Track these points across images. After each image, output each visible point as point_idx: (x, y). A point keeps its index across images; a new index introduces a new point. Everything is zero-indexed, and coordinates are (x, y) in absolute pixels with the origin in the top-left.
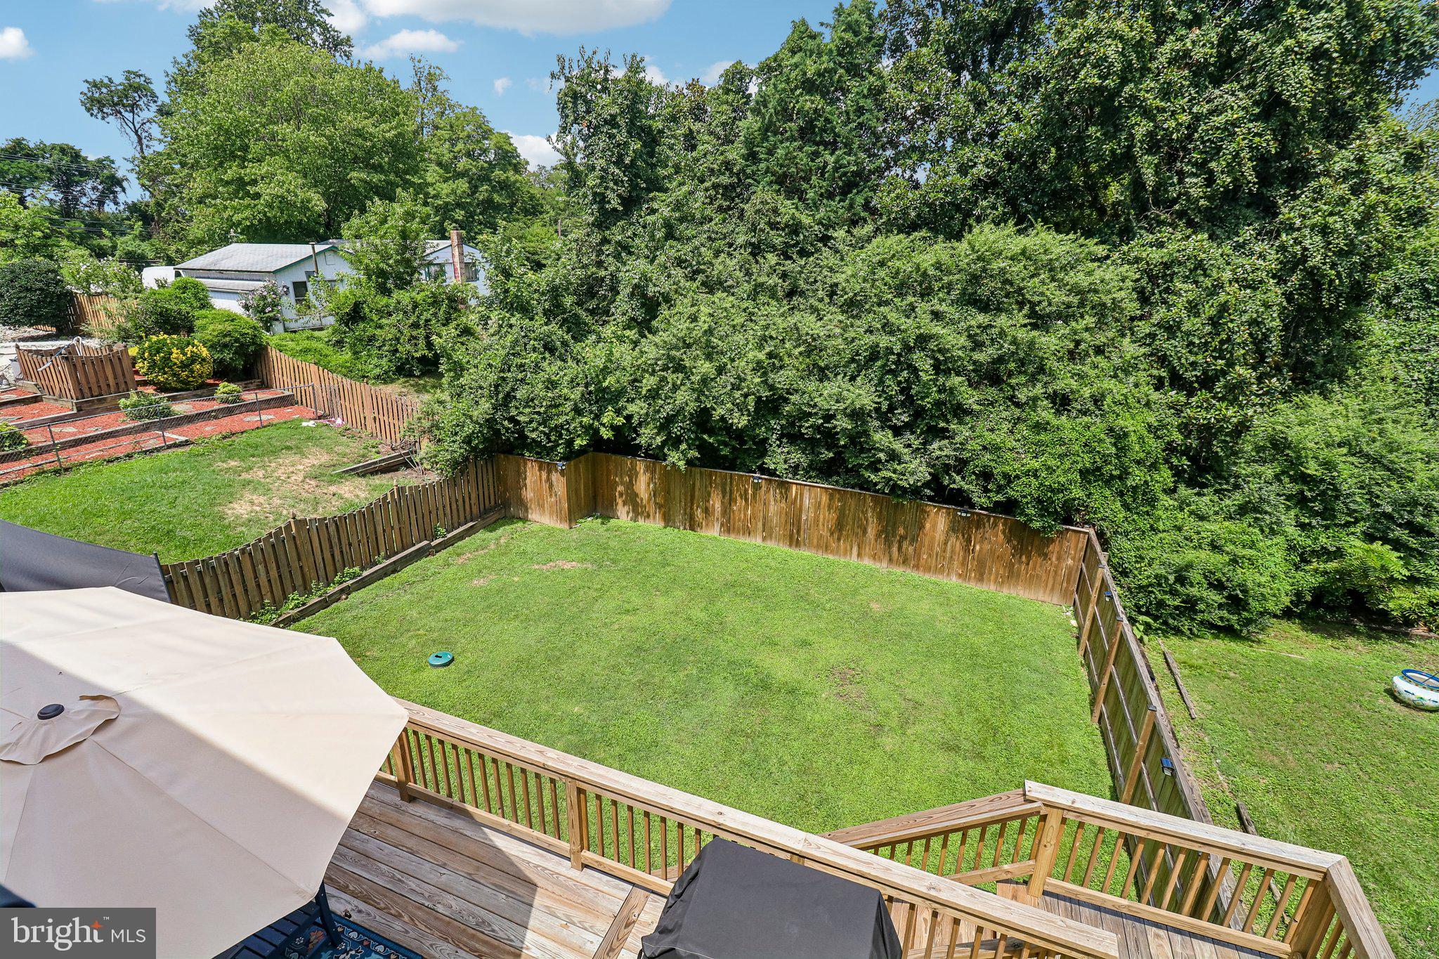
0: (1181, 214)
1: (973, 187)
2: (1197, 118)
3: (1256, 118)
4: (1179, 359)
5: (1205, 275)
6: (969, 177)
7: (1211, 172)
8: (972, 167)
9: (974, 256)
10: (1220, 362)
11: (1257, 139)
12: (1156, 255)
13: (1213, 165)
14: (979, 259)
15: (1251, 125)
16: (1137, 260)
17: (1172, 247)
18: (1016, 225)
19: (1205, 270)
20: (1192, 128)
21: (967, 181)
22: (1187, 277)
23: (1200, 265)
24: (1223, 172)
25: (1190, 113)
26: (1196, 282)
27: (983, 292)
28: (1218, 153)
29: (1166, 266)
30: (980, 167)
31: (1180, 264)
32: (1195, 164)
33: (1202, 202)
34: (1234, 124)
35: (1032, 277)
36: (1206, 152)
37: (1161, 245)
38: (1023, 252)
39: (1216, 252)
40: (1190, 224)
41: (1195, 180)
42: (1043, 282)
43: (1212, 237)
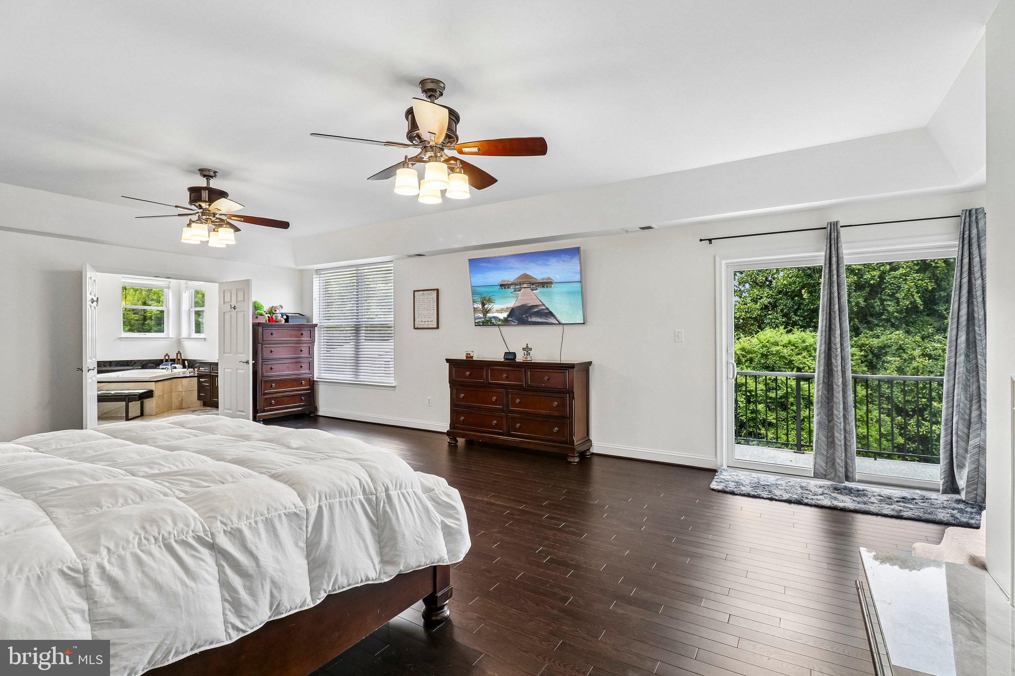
0: (888, 320)
1: (763, 309)
2: (884, 273)
3: (917, 272)
4: (898, 398)
5: (905, 352)
6: (759, 304)
7: (898, 299)
8: (760, 299)
9: (761, 345)
10: (923, 400)
11: (920, 282)
12: (875, 342)
13: (898, 295)
14: (763, 346)
15: (915, 275)
16: (863, 345)
17: (883, 338)
18: (784, 328)
19: (904, 350)
20: (882, 277)
21: (758, 306)
22: (894, 354)
23: (901, 348)
24: (904, 299)
25: (880, 270)
26: (900, 356)
27: (770, 362)
28: (899, 289)
29: (880, 348)
30: (765, 299)
31: (889, 347)
32: (889, 295)
33: (896, 314)
34: (905, 275)
35: (798, 354)
36: (892, 289)
37: (878, 337)
38: (790, 343)
39: (909, 340)
40: (893, 325)
41: (890, 303)
42: (804, 357)
43: (908, 332)
